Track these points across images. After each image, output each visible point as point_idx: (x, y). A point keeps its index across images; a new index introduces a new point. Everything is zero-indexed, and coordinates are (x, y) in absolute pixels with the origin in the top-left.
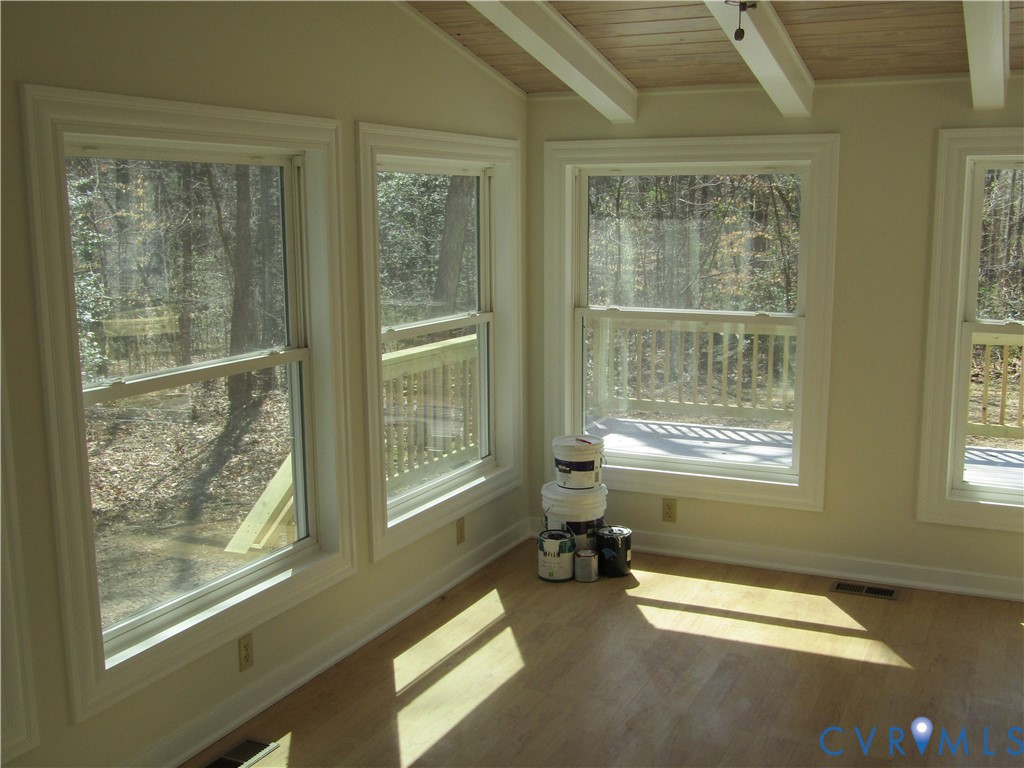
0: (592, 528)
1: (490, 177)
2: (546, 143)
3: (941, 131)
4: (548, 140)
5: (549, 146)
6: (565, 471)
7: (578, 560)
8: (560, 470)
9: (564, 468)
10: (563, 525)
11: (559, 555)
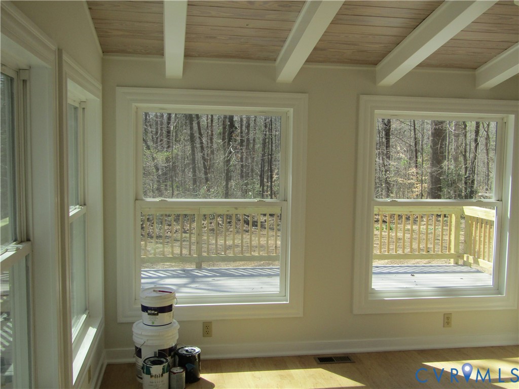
0: (173, 351)
1: (84, 108)
2: (117, 88)
3: (361, 96)
4: (118, 86)
5: (120, 90)
6: (154, 314)
7: (172, 376)
8: (149, 314)
9: (153, 312)
10: (155, 353)
11: (162, 375)
